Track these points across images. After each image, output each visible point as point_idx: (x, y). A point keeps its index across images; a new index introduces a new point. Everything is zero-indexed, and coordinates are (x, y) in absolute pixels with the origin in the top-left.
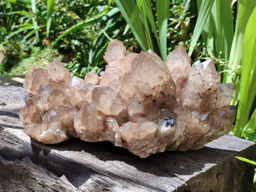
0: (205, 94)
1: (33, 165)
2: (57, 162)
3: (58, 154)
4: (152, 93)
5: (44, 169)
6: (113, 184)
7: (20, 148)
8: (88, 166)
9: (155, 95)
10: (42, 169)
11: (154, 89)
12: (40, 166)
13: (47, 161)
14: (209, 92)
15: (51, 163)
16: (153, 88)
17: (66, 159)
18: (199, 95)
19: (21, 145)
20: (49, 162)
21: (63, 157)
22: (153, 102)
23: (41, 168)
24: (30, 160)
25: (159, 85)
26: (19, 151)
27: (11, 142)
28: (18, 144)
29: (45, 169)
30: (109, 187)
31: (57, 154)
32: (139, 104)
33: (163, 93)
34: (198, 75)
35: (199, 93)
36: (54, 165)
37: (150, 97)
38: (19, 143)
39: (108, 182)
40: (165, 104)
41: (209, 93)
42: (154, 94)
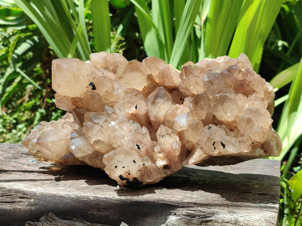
1: (63, 221)
2: (104, 209)
3: (103, 198)
5: (83, 222)
6: (214, 213)
7: (30, 205)
8: (160, 202)
10: (80, 224)
12: (74, 222)
13: (86, 211)
15: (93, 213)
17: (119, 201)
19: (32, 200)
20: (90, 212)
21: (114, 200)
23: (78, 224)
24: (54, 216)
26: (29, 209)
27: (8, 200)
28: (24, 200)
29: (85, 223)
30: (209, 217)
31: (101, 198)
36: (100, 214)
38: (27, 198)
39: (206, 212)
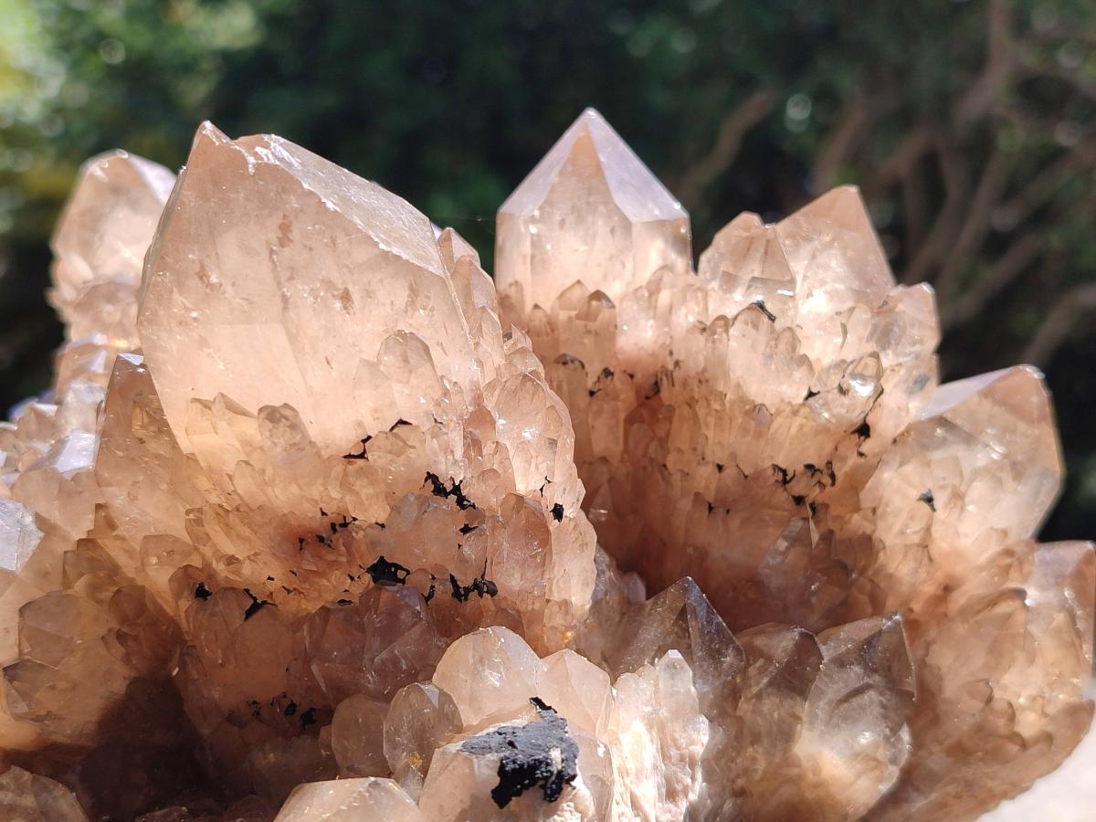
0: (833, 476)
4: (348, 498)
9: (379, 513)
11: (360, 462)
14: (861, 454)
16: (349, 456)
18: (785, 482)
22: (372, 584)
25: (402, 422)
32: (249, 614)
33: (449, 487)
34: (756, 326)
35: (784, 472)
37: (339, 539)
40: (493, 592)
41: (862, 460)
42: (370, 510)
